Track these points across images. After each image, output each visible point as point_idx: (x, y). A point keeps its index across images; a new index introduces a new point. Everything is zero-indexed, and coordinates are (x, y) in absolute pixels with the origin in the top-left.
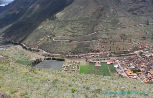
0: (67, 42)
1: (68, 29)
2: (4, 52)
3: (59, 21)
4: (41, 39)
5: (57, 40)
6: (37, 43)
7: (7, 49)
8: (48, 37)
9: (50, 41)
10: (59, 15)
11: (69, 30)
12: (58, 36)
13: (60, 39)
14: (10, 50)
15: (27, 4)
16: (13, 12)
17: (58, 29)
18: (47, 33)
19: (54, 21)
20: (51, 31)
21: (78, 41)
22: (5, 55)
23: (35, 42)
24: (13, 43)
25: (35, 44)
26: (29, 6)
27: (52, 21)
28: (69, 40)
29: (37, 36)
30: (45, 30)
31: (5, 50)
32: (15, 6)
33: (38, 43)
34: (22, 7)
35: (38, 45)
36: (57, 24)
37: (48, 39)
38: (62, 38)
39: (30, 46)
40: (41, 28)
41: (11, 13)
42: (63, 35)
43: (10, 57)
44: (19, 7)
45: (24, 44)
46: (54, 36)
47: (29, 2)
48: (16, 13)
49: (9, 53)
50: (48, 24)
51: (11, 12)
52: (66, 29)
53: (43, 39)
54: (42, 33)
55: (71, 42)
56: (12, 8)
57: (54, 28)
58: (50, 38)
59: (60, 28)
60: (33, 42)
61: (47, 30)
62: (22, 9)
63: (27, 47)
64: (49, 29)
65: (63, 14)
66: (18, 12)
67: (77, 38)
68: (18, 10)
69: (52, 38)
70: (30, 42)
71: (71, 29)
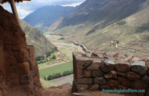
0: (132, 52)
1: (136, 36)
2: (63, 50)
3: (128, 27)
4: (104, 44)
5: (120, 47)
6: (98, 47)
7: (66, 48)
8: (111, 43)
9: (112, 47)
10: (130, 20)
11: (138, 38)
12: (123, 44)
13: (124, 47)
14: (70, 50)
15: (97, 6)
16: (82, 13)
17: (125, 35)
18: (111, 38)
19: (122, 26)
20: (116, 36)
21: (146, 53)
22: (63, 53)
23: (96, 45)
24: (74, 44)
25: (95, 48)
26: (99, 9)
27: (120, 26)
28: (135, 50)
29: (100, 40)
30: (110, 35)
31: (65, 49)
32: (85, 7)
33: (100, 48)
34: (92, 9)
35: (99, 49)
36: (125, 30)
37: (110, 45)
38: (126, 45)
39: (90, 50)
40: (106, 32)
41: (80, 14)
42: (128, 43)
43: (67, 56)
44: (89, 8)
45: (85, 46)
46: (118, 42)
47: (100, 5)
48: (85, 14)
49: (68, 52)
50: (115, 28)
51: (80, 12)
52: (134, 37)
53: (105, 44)
54: (106, 38)
55: (136, 52)
56: (82, 9)
57: (121, 34)
58: (113, 44)
59: (128, 35)
60: (95, 45)
61: (111, 35)
62: (92, 11)
63: (87, 50)
64: (114, 34)
65: (134, 19)
66: (87, 14)
67: (145, 48)
68: (87, 12)
69: (115, 45)
70: (92, 45)
71: (139, 37)
